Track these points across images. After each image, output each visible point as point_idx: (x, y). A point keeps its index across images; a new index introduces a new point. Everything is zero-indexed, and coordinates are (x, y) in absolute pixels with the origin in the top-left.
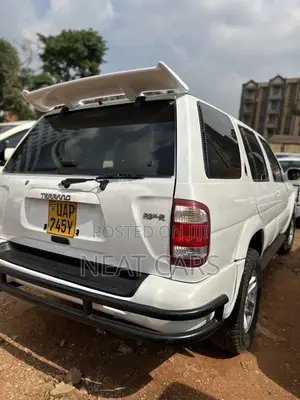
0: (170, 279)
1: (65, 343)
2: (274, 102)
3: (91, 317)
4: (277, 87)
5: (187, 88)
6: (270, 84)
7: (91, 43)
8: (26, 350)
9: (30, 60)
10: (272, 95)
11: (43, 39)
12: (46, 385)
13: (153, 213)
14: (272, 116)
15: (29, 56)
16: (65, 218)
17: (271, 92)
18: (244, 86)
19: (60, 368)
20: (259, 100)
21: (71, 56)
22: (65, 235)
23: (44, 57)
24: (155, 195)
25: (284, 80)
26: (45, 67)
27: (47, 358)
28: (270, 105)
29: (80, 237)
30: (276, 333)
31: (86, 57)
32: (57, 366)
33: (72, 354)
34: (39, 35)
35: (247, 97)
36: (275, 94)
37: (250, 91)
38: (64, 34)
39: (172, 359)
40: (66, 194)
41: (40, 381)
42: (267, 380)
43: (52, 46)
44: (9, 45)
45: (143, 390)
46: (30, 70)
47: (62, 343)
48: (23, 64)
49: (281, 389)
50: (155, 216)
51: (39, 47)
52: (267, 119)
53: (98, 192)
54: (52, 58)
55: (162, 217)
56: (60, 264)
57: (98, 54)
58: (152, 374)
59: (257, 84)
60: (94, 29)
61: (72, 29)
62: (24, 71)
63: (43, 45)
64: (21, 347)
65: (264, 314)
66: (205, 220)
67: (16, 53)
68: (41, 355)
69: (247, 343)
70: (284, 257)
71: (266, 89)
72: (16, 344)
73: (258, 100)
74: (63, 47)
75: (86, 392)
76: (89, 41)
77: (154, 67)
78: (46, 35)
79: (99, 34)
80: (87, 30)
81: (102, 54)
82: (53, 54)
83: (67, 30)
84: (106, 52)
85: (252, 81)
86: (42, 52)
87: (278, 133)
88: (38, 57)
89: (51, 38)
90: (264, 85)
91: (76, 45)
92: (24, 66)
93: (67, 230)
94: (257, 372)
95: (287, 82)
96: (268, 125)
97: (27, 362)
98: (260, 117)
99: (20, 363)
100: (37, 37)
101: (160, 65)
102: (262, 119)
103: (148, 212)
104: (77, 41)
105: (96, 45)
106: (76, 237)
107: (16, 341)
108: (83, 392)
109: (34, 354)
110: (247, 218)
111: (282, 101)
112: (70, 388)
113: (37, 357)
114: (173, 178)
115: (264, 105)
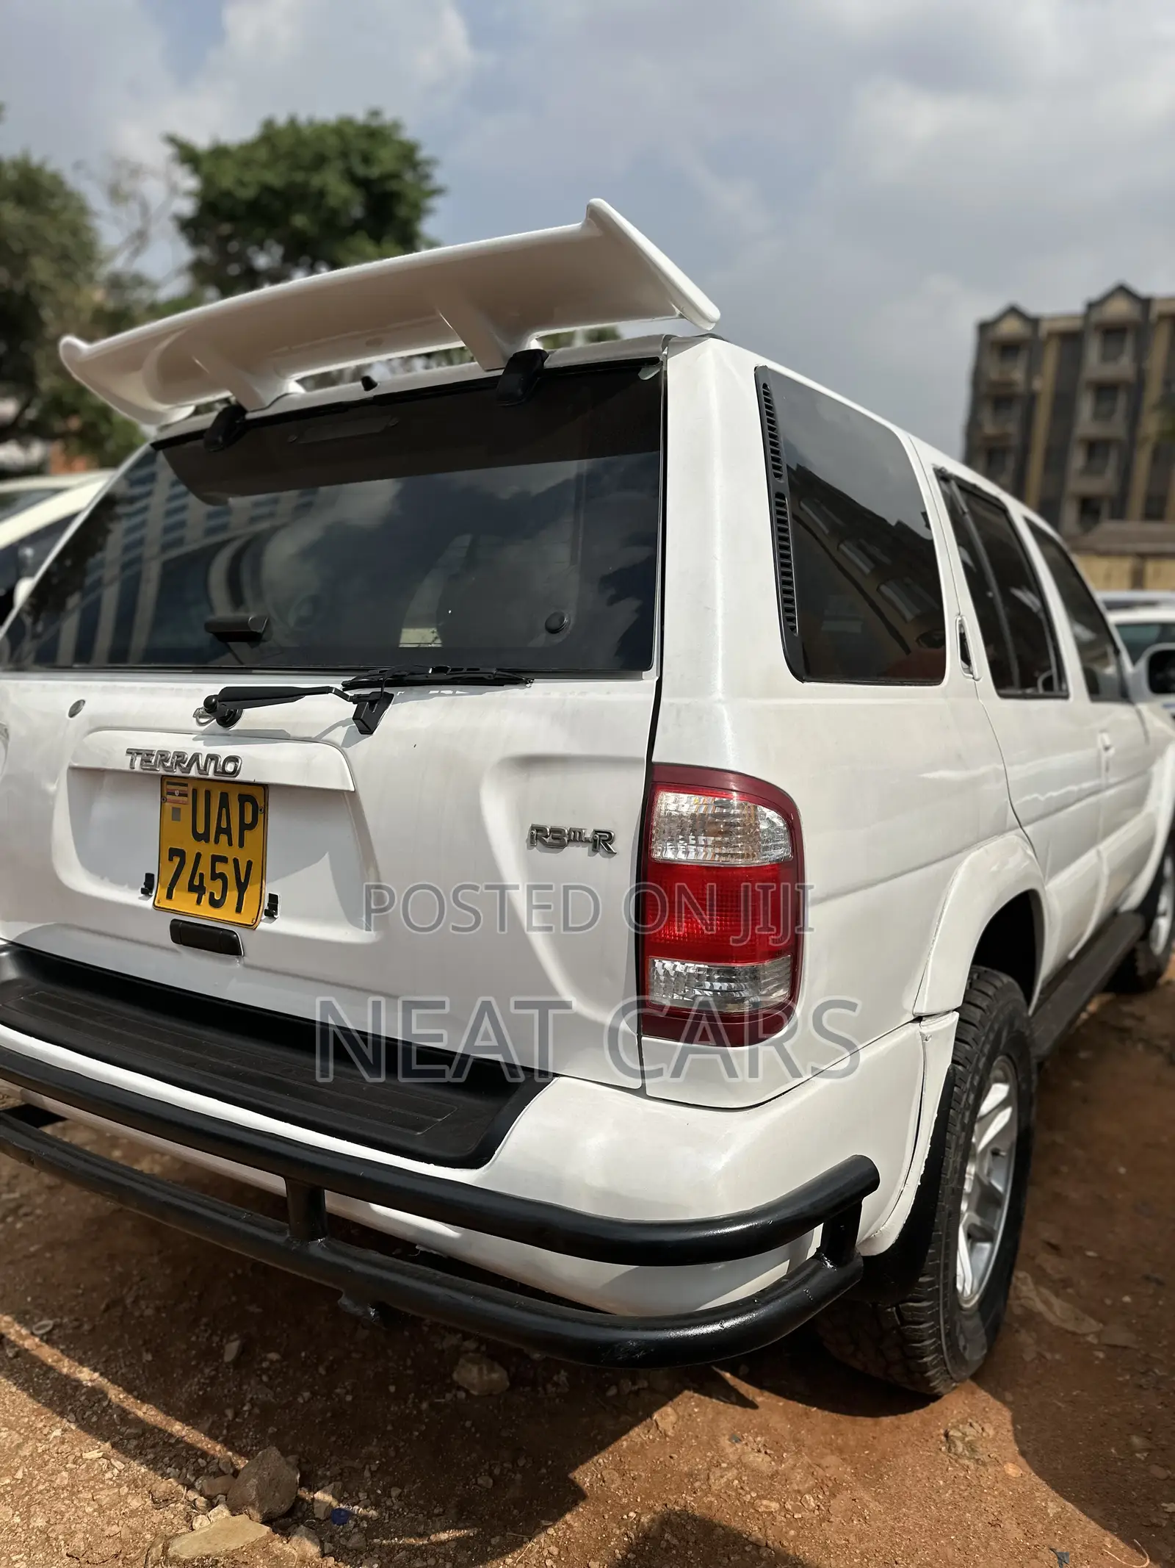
0: (641, 1092)
1: (243, 1351)
2: (1105, 390)
3: (318, 1247)
4: (1113, 332)
5: (712, 311)
6: (1086, 316)
7: (375, 172)
8: (86, 1376)
9: (140, 239)
10: (1095, 364)
11: (188, 156)
12: (157, 1517)
13: (566, 823)
14: (1095, 448)
15: (137, 224)
16: (223, 849)
17: (1093, 351)
18: (984, 328)
19: (217, 1449)
20: (1044, 384)
21: (300, 221)
22: (223, 916)
23: (192, 228)
24: (574, 749)
25: (1146, 303)
26: (197, 268)
27: (169, 1410)
28: (1086, 406)
29: (281, 925)
30: (1093, 1314)
31: (356, 226)
32: (204, 1443)
33: (266, 1396)
34: (172, 140)
35: (994, 373)
36: (1106, 358)
37: (1008, 349)
38: (269, 135)
39: (666, 1417)
40: (224, 751)
41: (135, 1503)
42: (1054, 1505)
43: (226, 182)
44: (57, 180)
45: (545, 1544)
46: (139, 281)
47: (232, 1349)
48: (113, 255)
49: (1109, 1540)
50: (576, 837)
51: (173, 190)
52: (1078, 459)
53: (348, 742)
54: (226, 228)
55: (602, 842)
56: (210, 1035)
57: (402, 211)
58: (584, 1477)
59: (1034, 322)
60: (388, 116)
61: (303, 118)
62: (116, 283)
63: (191, 182)
64: (66, 1367)
65: (1048, 1233)
66: (781, 852)
67: (83, 210)
68: (144, 1398)
69: (975, 1355)
70: (1138, 1006)
71: (1071, 339)
72: (49, 1355)
73: (1038, 384)
74: (267, 189)
75: (312, 1549)
76: (367, 159)
77: (574, 226)
78: (202, 141)
79: (409, 133)
80: (360, 116)
81: (419, 210)
82: (231, 218)
83: (281, 120)
84: (436, 203)
85: (1013, 311)
86: (187, 207)
87: (1119, 512)
88: (171, 228)
89: (219, 153)
90: (1061, 326)
91: (316, 181)
92: (119, 264)
93: (232, 895)
94: (1011, 1470)
95: (1156, 310)
96: (1079, 483)
97: (86, 1426)
98: (1049, 452)
99: (59, 1429)
100: (169, 150)
101: (595, 215)
102: (1056, 459)
103: (549, 823)
104: (320, 161)
105: (395, 176)
106: (264, 925)
107: (48, 1339)
108: (303, 1547)
109: (116, 1394)
110: (968, 847)
111: (1137, 387)
112: (251, 1530)
113: (130, 1403)
114: (650, 678)
115: (1064, 405)
